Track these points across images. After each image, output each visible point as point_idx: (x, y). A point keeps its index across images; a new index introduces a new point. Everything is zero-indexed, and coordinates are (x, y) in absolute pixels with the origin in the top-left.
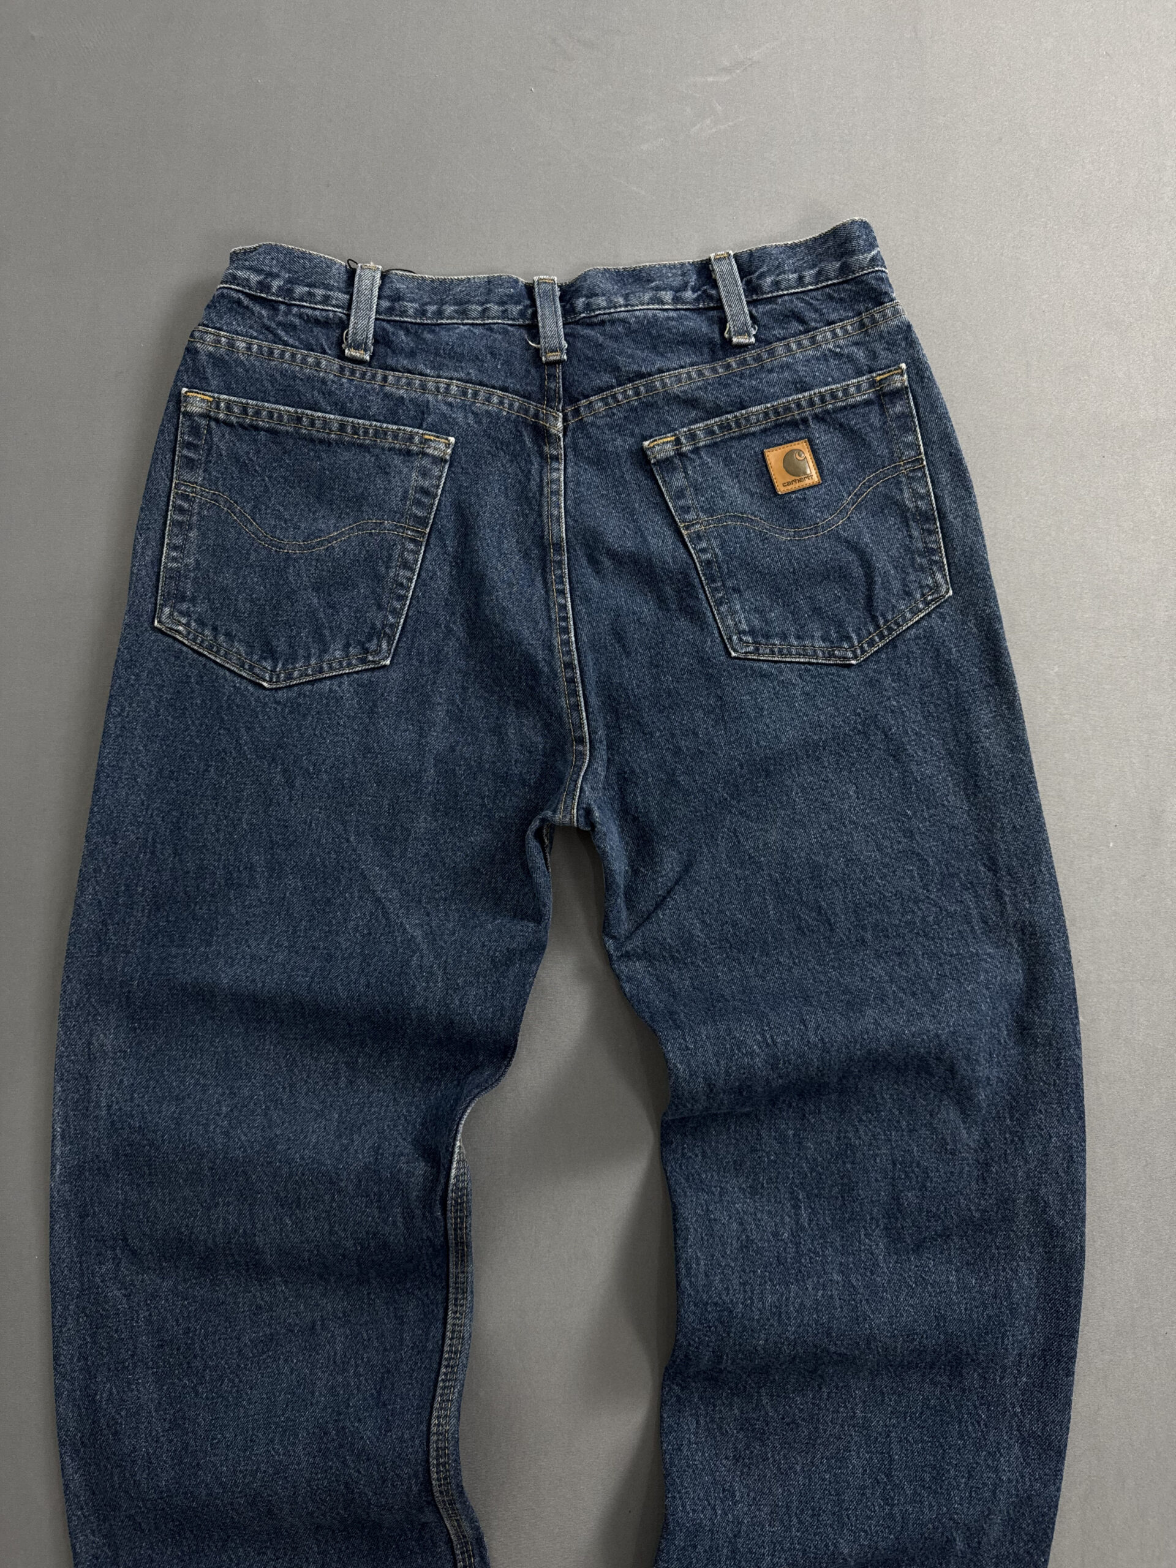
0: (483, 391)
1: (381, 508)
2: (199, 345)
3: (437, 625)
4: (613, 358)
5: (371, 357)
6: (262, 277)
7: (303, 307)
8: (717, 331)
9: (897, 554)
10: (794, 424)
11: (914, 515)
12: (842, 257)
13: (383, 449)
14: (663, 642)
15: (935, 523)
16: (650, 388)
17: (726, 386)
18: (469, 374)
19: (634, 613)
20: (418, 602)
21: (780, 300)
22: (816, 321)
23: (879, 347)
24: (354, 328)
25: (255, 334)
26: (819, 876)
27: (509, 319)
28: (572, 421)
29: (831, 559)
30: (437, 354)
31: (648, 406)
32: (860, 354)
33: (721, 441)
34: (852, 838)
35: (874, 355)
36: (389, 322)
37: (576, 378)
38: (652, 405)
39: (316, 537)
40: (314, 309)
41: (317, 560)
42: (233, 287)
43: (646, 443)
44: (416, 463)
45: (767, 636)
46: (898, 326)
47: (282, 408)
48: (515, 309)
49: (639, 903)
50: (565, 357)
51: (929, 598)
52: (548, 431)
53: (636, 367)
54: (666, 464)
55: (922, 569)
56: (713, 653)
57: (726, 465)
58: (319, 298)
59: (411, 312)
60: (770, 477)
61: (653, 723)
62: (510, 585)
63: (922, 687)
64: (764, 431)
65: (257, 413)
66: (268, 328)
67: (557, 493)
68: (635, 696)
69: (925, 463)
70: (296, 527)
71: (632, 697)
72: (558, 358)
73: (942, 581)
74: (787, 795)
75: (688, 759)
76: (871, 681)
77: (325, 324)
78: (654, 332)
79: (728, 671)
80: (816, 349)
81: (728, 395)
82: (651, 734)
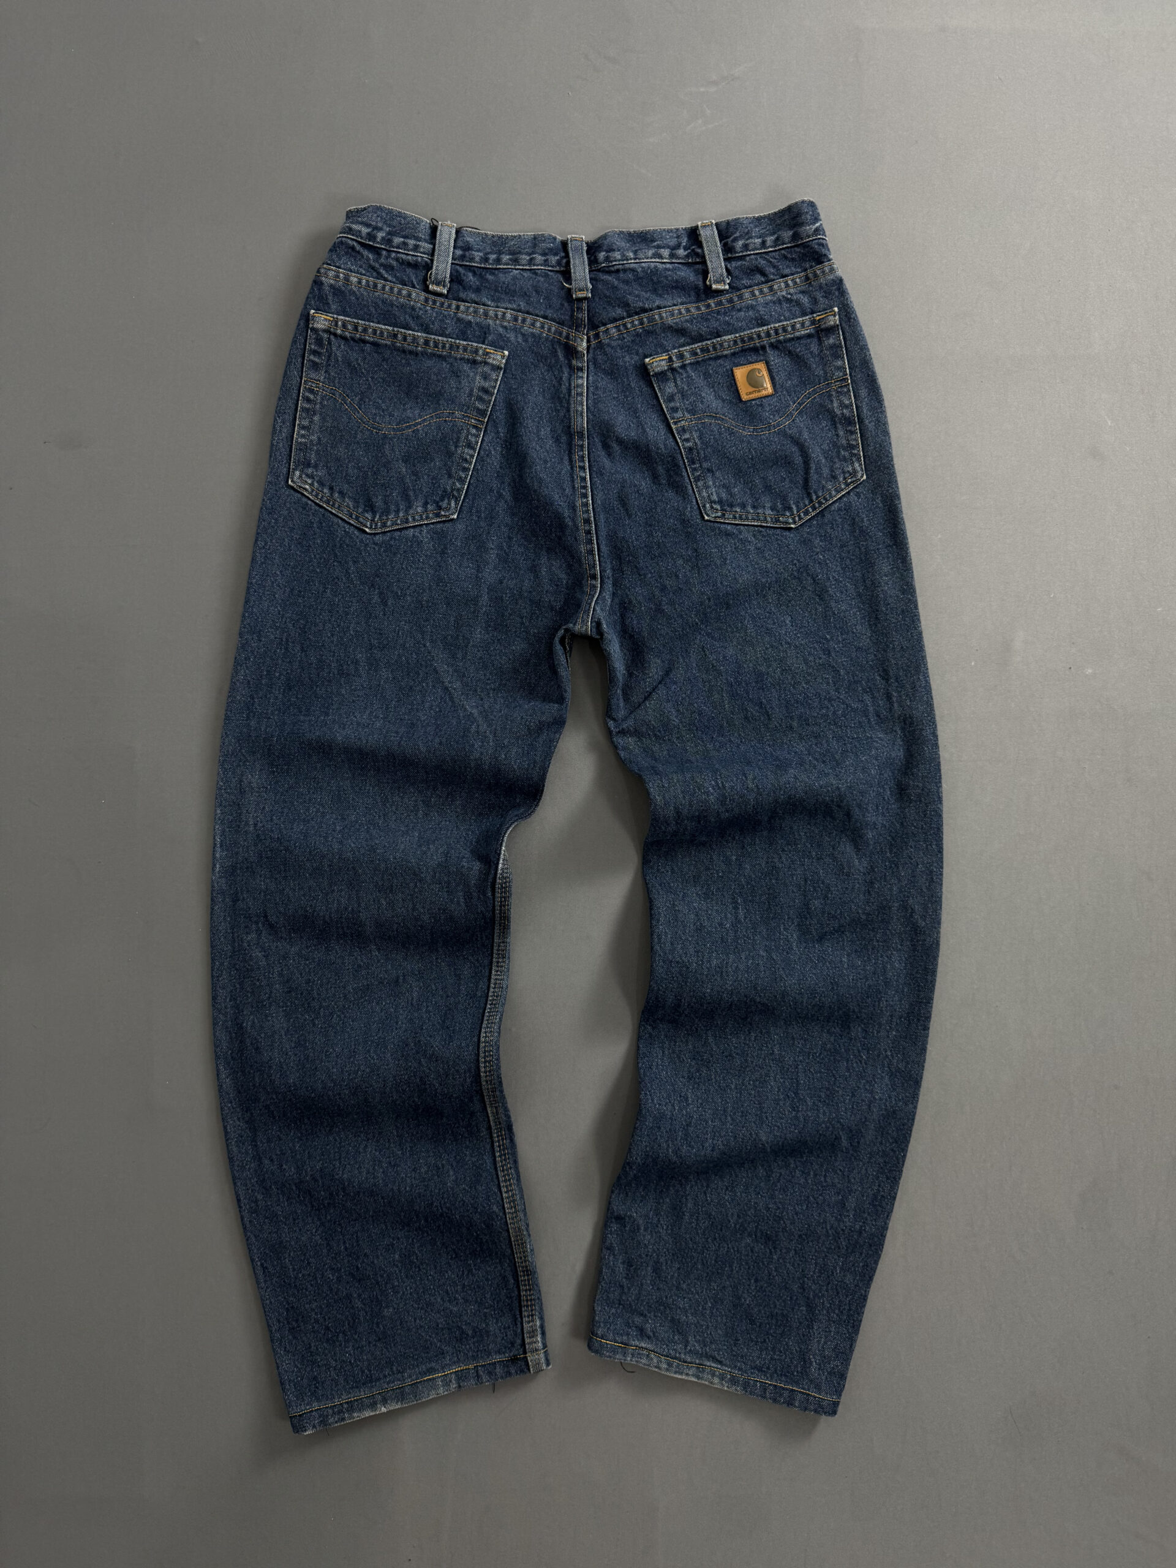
0: (529, 319)
1: (453, 402)
2: (323, 279)
3: (491, 490)
4: (624, 297)
5: (448, 291)
6: (369, 230)
7: (399, 252)
8: (701, 279)
9: (827, 448)
10: (755, 350)
11: (840, 419)
12: (794, 227)
13: (456, 359)
14: (655, 508)
15: (855, 426)
16: (651, 320)
17: (707, 320)
18: (519, 305)
19: (635, 486)
20: (478, 473)
21: (748, 258)
22: (774, 274)
23: (819, 295)
24: (437, 269)
25: (364, 272)
26: (762, 681)
27: (549, 266)
28: (593, 342)
29: (780, 450)
30: (496, 290)
31: (649, 333)
32: (805, 300)
33: (702, 360)
34: (787, 654)
35: (815, 301)
36: (461, 266)
37: (597, 310)
38: (652, 332)
39: (405, 423)
40: (407, 254)
41: (406, 439)
42: (349, 236)
43: (647, 360)
44: (480, 370)
45: (731, 506)
46: (833, 280)
47: (383, 327)
48: (553, 259)
49: (632, 697)
50: (590, 295)
51: (849, 481)
52: (575, 348)
53: (641, 304)
54: (662, 376)
55: (845, 459)
56: (691, 516)
57: (705, 379)
58: (411, 247)
59: (477, 259)
60: (737, 388)
61: (647, 567)
62: (546, 462)
63: (842, 547)
64: (734, 354)
65: (365, 330)
66: (373, 268)
67: (581, 394)
68: (634, 547)
69: (849, 381)
70: (391, 415)
71: (632, 548)
72: (585, 295)
73: (859, 469)
74: (741, 622)
75: (671, 594)
76: (805, 541)
77: (415, 266)
78: (655, 279)
79: (702, 531)
80: (773, 295)
81: (708, 327)
82: (645, 575)
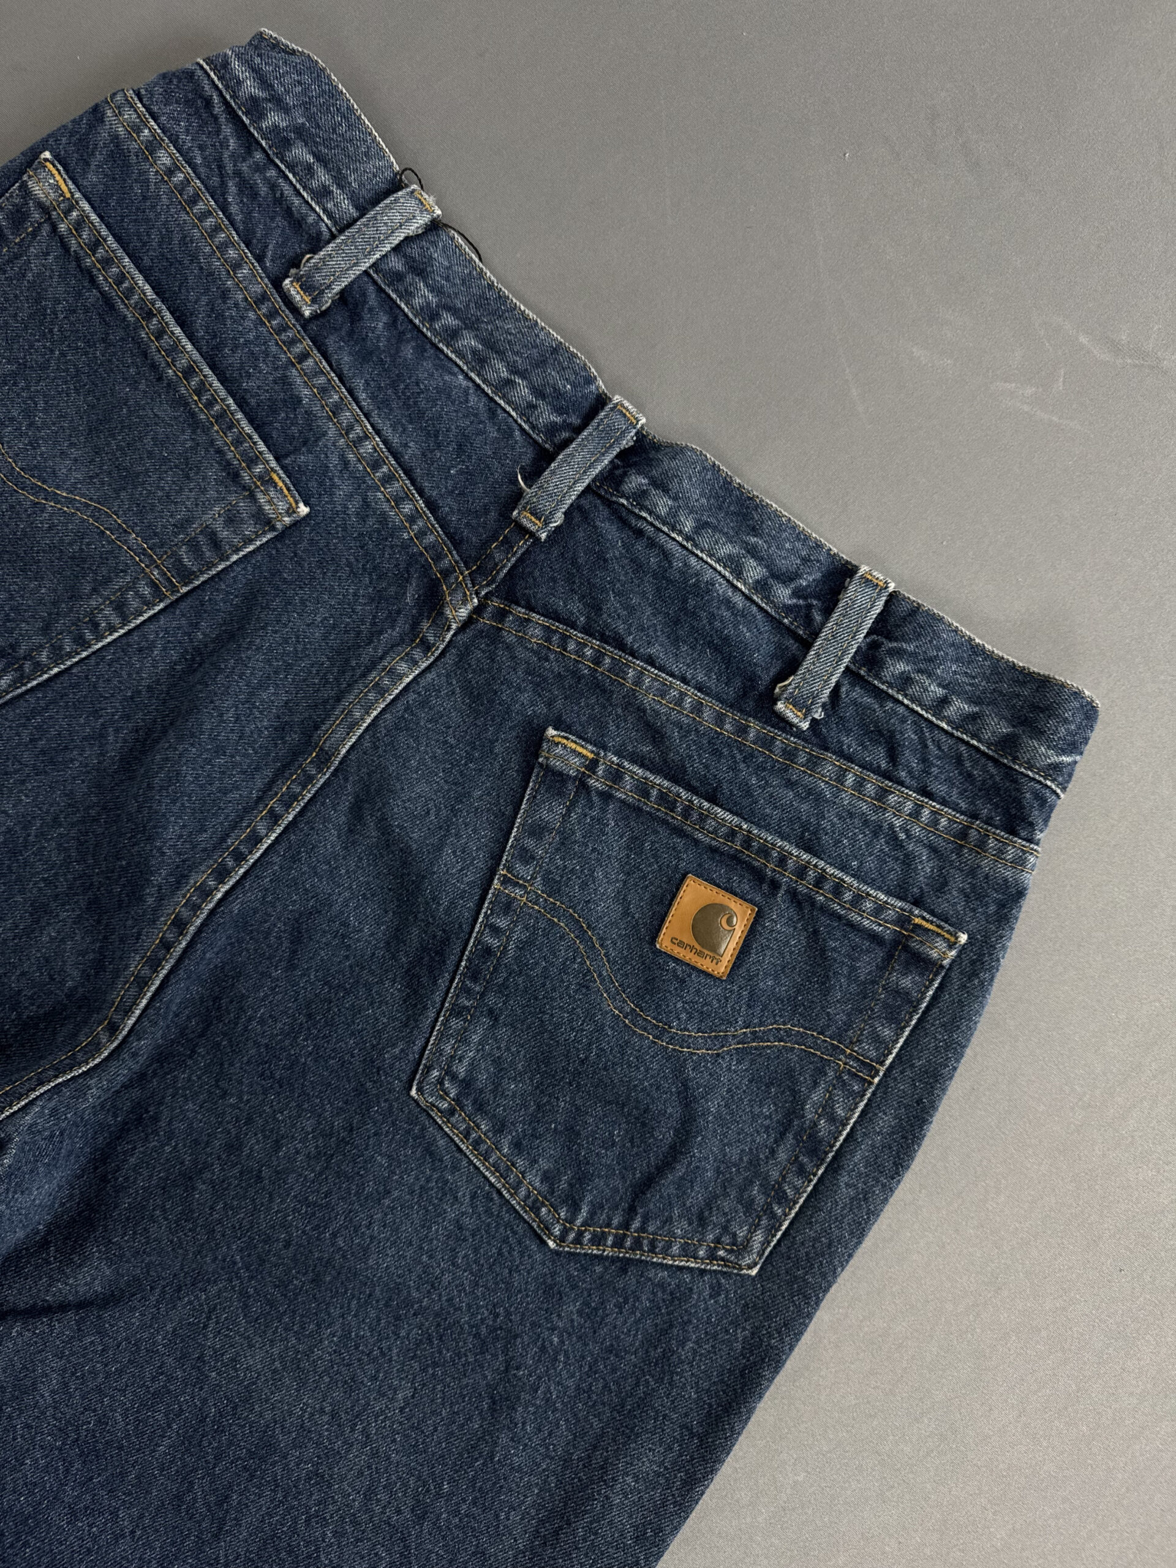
0: (402, 482)
1: (141, 513)
2: (109, 113)
3: (96, 713)
4: (604, 590)
5: (315, 317)
6: (261, 94)
7: (286, 178)
8: (773, 671)
9: (735, 1158)
10: (758, 876)
11: (802, 1129)
12: (1022, 724)
13: (212, 442)
14: (347, 992)
15: (818, 1167)
16: (618, 669)
17: (717, 753)
18: (406, 445)
19: (346, 924)
20: (98, 664)
21: (890, 705)
22: (910, 773)
23: (958, 882)
24: (323, 260)
25: (199, 161)
26: (263, 1459)
27: (527, 421)
28: (486, 621)
29: (644, 1089)
30: (394, 385)
31: (598, 687)
32: (926, 867)
33: (649, 813)
34: (348, 1452)
35: (941, 885)
36: (380, 290)
37: (537, 573)
38: (604, 691)
39: (40, 478)
40: (299, 194)
41: (12, 507)
42: (212, 74)
43: (551, 732)
44: (232, 498)
45: (480, 1107)
46: (1006, 880)
47: (141, 282)
48: (547, 416)
49: (10, 1287)
50: (544, 536)
51: (721, 1253)
52: (443, 606)
53: (621, 628)
54: (556, 780)
55: (749, 1206)
56: (391, 1066)
57: (628, 848)
58: (314, 184)
59: (417, 301)
60: (666, 914)
61: (240, 1082)
62: (220, 751)
63: (610, 1350)
64: (714, 850)
65: (107, 262)
66: (221, 167)
67: (382, 692)
68: (246, 1029)
69: (876, 1080)
70: (33, 444)
71: (240, 1028)
72: (533, 528)
73: (756, 1246)
74: (318, 1325)
75: (236, 1171)
76: (551, 1287)
77: (297, 223)
78: (691, 603)
79: (391, 1106)
80: (876, 809)
81: (706, 767)
82: (225, 1094)
